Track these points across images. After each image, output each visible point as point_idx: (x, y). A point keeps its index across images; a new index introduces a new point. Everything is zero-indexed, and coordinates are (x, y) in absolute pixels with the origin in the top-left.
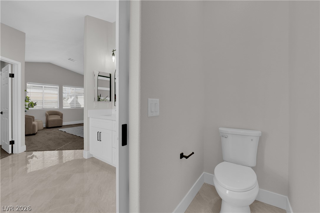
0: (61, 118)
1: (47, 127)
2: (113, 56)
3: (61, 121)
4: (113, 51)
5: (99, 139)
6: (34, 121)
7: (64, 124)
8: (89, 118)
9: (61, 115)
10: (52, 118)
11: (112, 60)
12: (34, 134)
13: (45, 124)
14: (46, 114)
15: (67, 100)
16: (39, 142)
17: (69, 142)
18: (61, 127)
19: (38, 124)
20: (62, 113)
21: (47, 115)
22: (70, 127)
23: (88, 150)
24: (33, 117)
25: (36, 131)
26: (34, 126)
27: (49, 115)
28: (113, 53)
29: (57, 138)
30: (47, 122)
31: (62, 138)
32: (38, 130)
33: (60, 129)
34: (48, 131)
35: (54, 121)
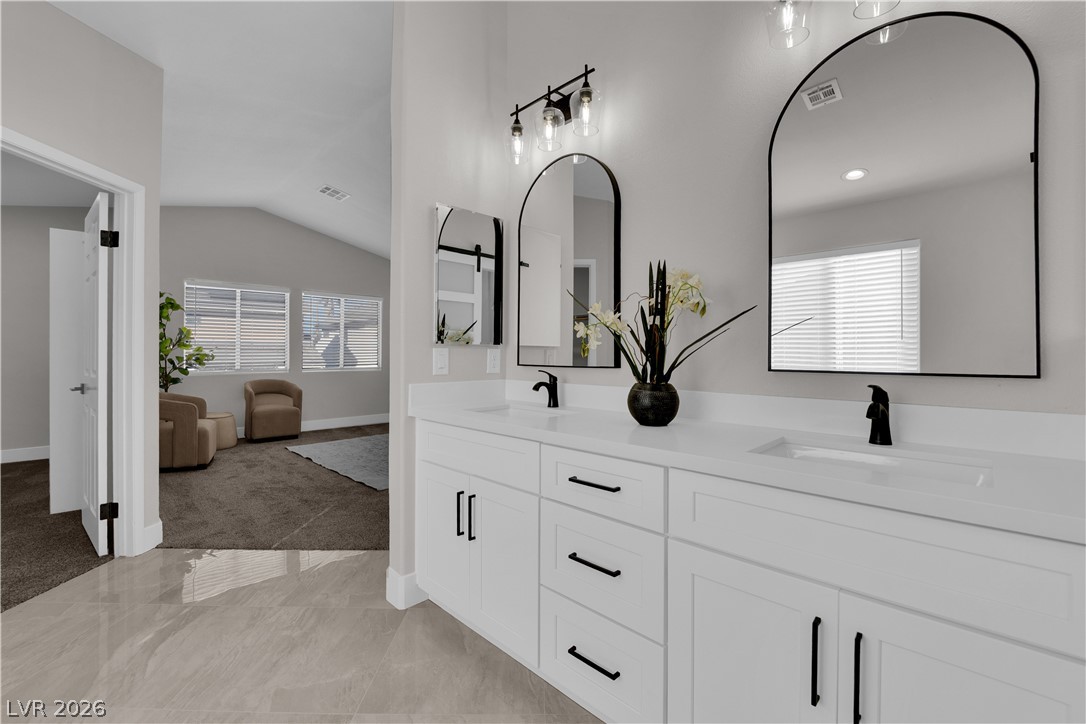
0: (294, 405)
1: (249, 439)
2: (517, 133)
3: (296, 417)
4: (516, 113)
5: (464, 528)
6: (202, 416)
7: (307, 426)
8: (412, 419)
9: (296, 396)
10: (268, 405)
11: (512, 153)
12: (203, 467)
13: (243, 428)
14: (246, 391)
15: (316, 342)
16: (215, 500)
17: (324, 508)
18: (295, 436)
19: (218, 428)
20: (300, 388)
21: (251, 394)
22: (326, 440)
23: (409, 567)
24: (201, 404)
25: (211, 452)
26: (203, 435)
27: (258, 394)
28: (517, 121)
29: (281, 486)
30: (250, 418)
31: (298, 489)
32: (217, 450)
33: (291, 448)
34: (252, 452)
35: (271, 416)
